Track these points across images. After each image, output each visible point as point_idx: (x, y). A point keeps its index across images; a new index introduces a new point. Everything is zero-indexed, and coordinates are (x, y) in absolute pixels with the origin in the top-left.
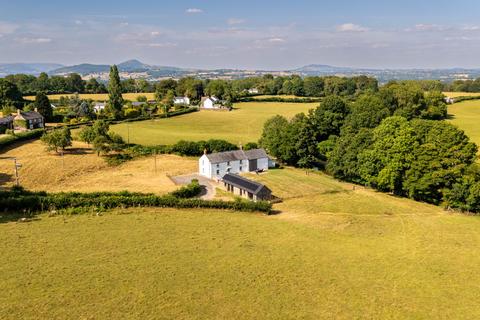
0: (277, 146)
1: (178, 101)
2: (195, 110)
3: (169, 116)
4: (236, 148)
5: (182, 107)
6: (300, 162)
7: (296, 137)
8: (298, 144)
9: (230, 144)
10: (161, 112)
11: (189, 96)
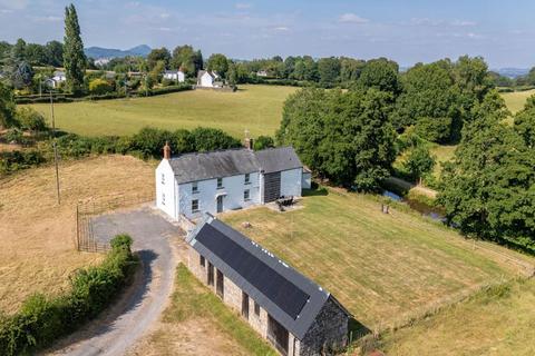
0: (316, 142)
1: (169, 76)
2: (188, 89)
3: (151, 94)
4: (238, 146)
5: (172, 83)
6: (360, 180)
7: (355, 122)
8: (360, 138)
9: (230, 139)
10: (143, 88)
11: (186, 72)
